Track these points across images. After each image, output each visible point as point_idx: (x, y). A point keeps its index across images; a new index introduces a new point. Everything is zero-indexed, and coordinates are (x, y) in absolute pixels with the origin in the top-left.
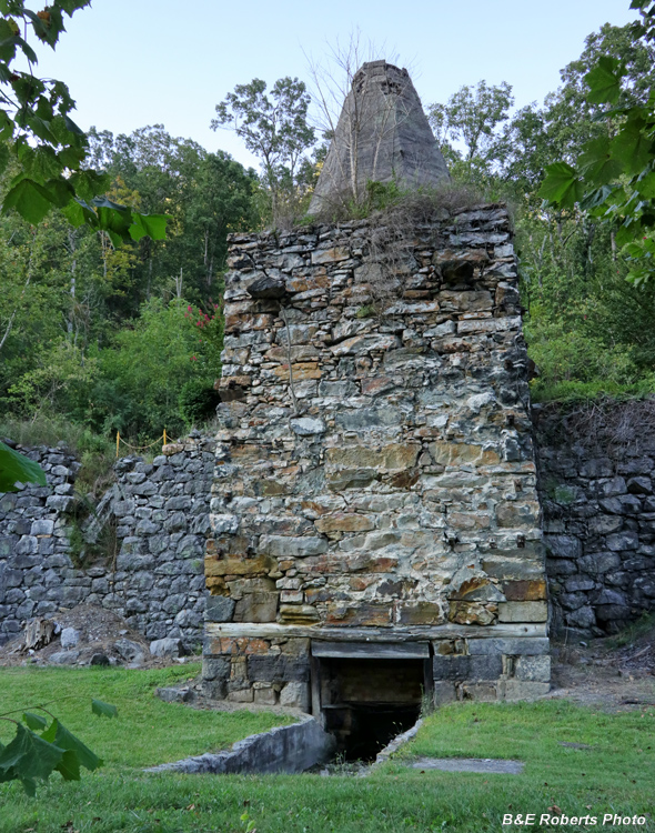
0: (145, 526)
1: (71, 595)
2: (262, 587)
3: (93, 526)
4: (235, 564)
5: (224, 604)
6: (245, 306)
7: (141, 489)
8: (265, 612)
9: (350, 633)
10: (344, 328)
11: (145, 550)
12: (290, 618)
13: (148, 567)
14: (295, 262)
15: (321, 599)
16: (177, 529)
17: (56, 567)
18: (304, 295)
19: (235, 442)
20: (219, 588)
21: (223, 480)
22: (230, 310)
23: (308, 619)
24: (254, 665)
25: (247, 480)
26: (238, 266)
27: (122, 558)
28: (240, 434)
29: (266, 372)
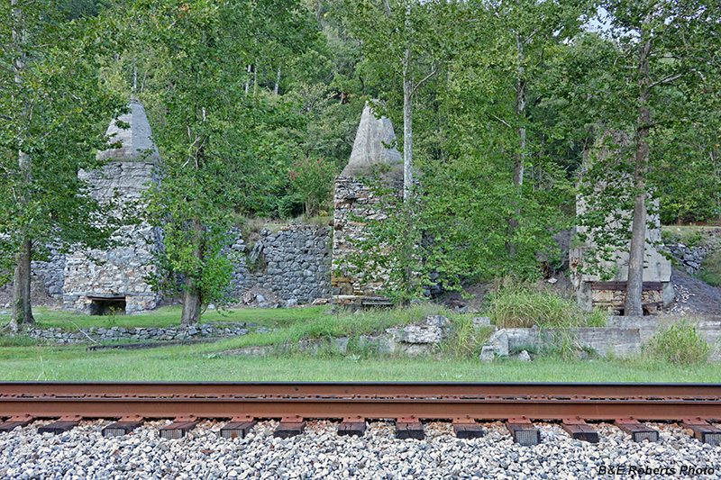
0: (277, 258)
1: (249, 283)
2: (349, 285)
3: (253, 256)
4: (341, 279)
5: (338, 290)
6: (342, 201)
7: (274, 244)
8: (349, 292)
9: (373, 298)
10: (372, 212)
11: (278, 267)
12: (357, 294)
13: (280, 274)
14: (358, 188)
15: (365, 289)
16: (290, 260)
17: (241, 272)
18: (360, 199)
19: (340, 244)
20: (336, 285)
21: (337, 254)
22: (336, 201)
23: (362, 294)
24: (346, 306)
25: (344, 255)
26: (340, 187)
27: (269, 270)
28: (341, 241)
29: (349, 222)
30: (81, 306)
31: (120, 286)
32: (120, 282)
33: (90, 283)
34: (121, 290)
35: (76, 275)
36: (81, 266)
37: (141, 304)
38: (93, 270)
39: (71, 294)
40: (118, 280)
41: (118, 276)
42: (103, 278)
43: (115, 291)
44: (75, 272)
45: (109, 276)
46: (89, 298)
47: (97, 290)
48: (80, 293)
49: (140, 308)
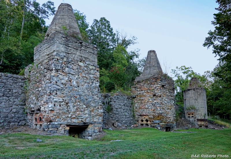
1: (108, 118)
2: (163, 119)
4: (161, 117)
8: (163, 122)
15: (166, 121)
26: (161, 80)
30: (63, 132)
31: (87, 118)
32: (87, 115)
33: (70, 116)
34: (87, 121)
35: (60, 110)
36: (62, 104)
37: (97, 129)
38: (71, 107)
39: (56, 123)
40: (86, 114)
41: (86, 112)
42: (78, 113)
43: (84, 121)
44: (58, 107)
45: (81, 111)
46: (67, 126)
47: (74, 120)
48: (62, 122)
49: (96, 131)
